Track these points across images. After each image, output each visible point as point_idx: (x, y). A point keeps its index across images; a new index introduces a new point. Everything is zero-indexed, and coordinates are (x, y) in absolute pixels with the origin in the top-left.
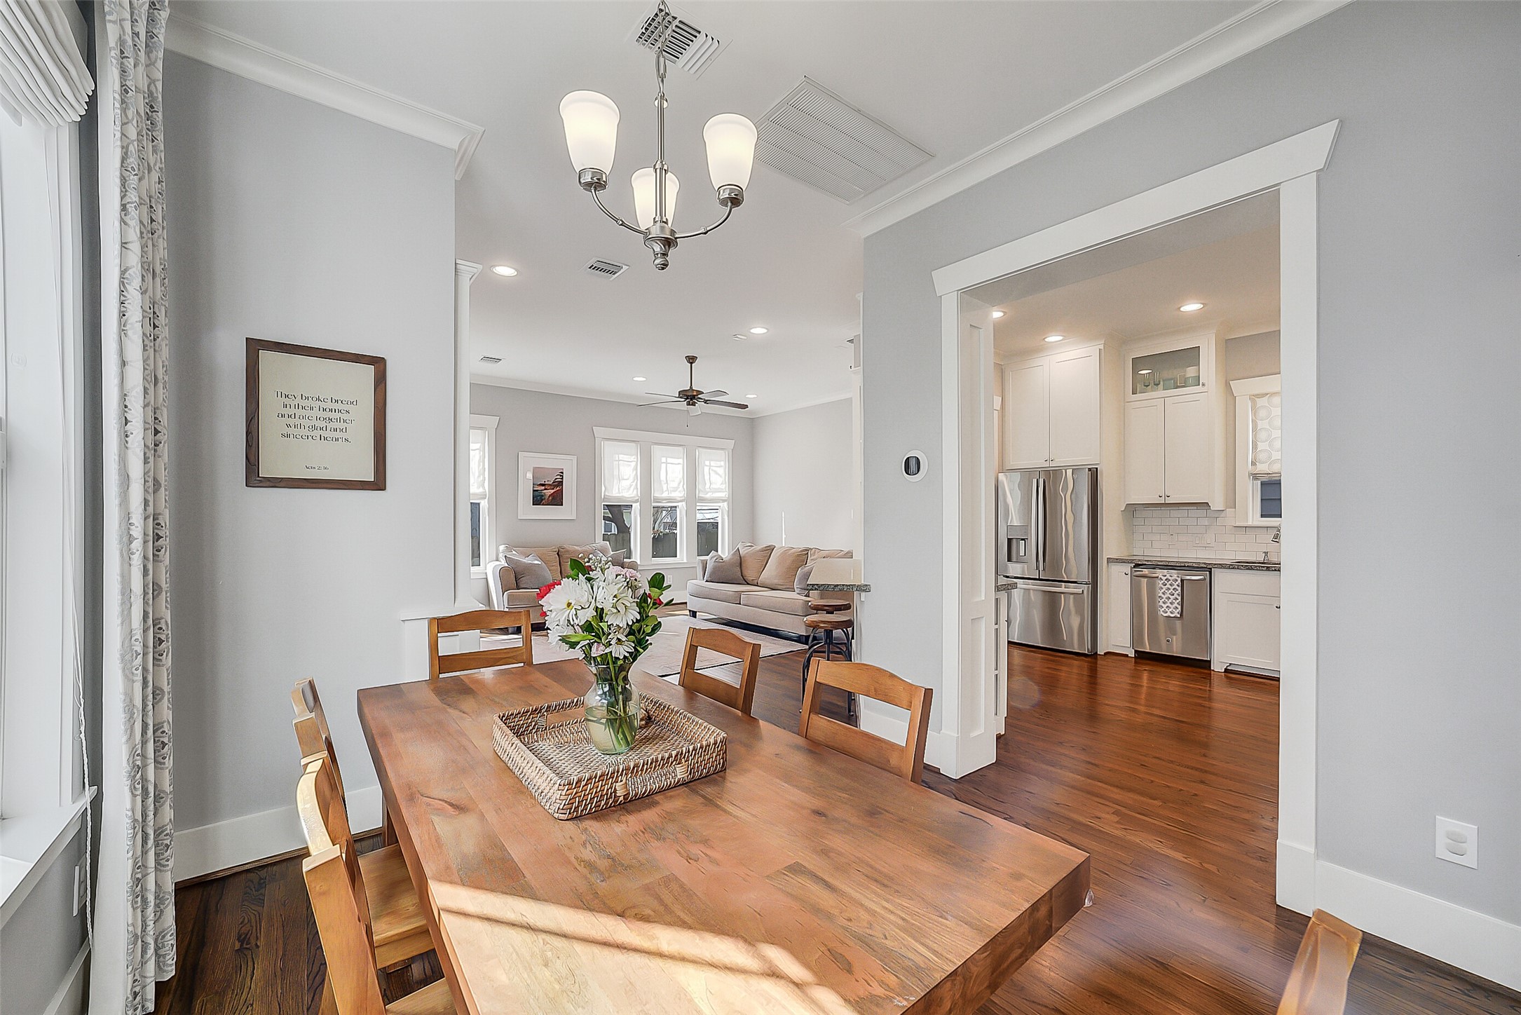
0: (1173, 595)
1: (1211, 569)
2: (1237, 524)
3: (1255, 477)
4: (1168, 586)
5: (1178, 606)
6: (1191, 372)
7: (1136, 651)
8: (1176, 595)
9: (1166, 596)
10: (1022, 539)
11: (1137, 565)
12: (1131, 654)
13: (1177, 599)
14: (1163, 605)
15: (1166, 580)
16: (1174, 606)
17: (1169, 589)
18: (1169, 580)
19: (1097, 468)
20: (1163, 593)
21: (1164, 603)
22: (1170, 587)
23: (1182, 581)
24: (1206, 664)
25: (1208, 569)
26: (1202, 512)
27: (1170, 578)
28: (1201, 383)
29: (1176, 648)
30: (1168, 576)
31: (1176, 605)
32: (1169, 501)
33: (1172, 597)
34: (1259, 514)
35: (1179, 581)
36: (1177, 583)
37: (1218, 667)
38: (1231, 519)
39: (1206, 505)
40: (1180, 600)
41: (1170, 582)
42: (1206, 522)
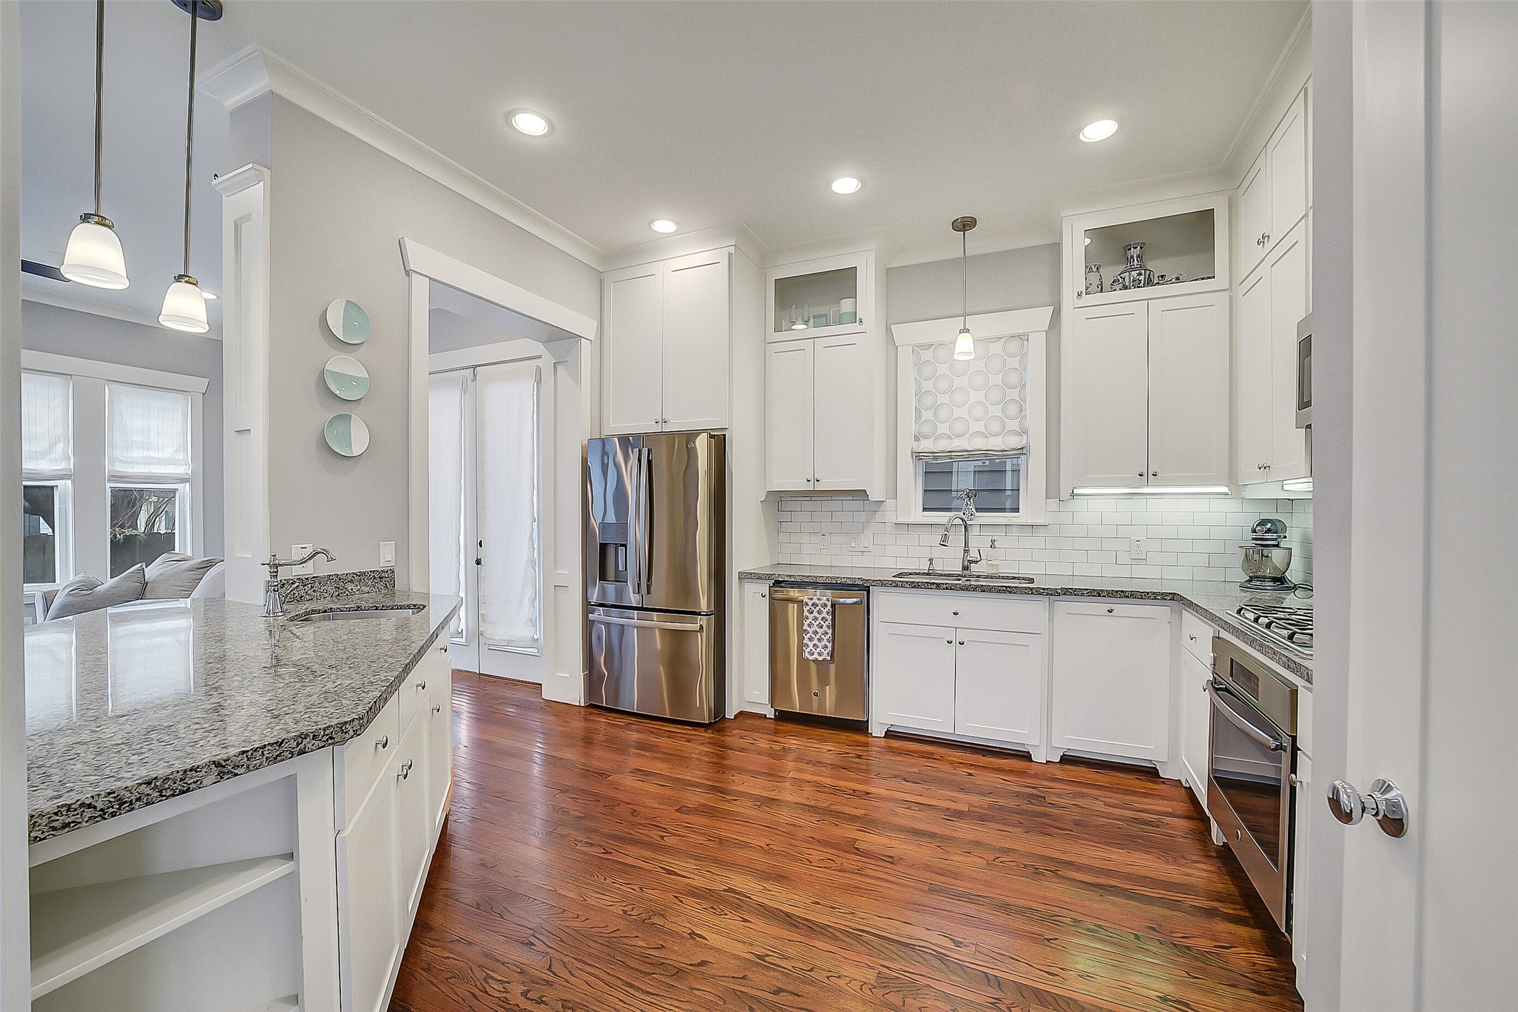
0: (822, 628)
1: (869, 587)
2: (900, 520)
3: (917, 456)
4: (815, 614)
5: (827, 644)
6: (846, 305)
7: (776, 710)
8: (825, 628)
9: (813, 629)
10: (622, 545)
11: (778, 583)
12: (770, 714)
13: (827, 633)
14: (809, 643)
15: (813, 604)
16: (823, 643)
17: (816, 619)
18: (817, 605)
19: (725, 435)
20: (809, 626)
21: (811, 639)
22: (818, 616)
23: (833, 606)
24: (861, 727)
25: (864, 588)
26: (857, 505)
27: (818, 602)
28: (858, 319)
29: (828, 705)
30: (815, 600)
31: (825, 642)
32: (819, 487)
33: (820, 631)
34: (921, 509)
35: (829, 607)
36: (827, 609)
37: (877, 730)
38: (890, 514)
39: (861, 494)
40: (830, 635)
41: (817, 608)
42: (862, 517)
